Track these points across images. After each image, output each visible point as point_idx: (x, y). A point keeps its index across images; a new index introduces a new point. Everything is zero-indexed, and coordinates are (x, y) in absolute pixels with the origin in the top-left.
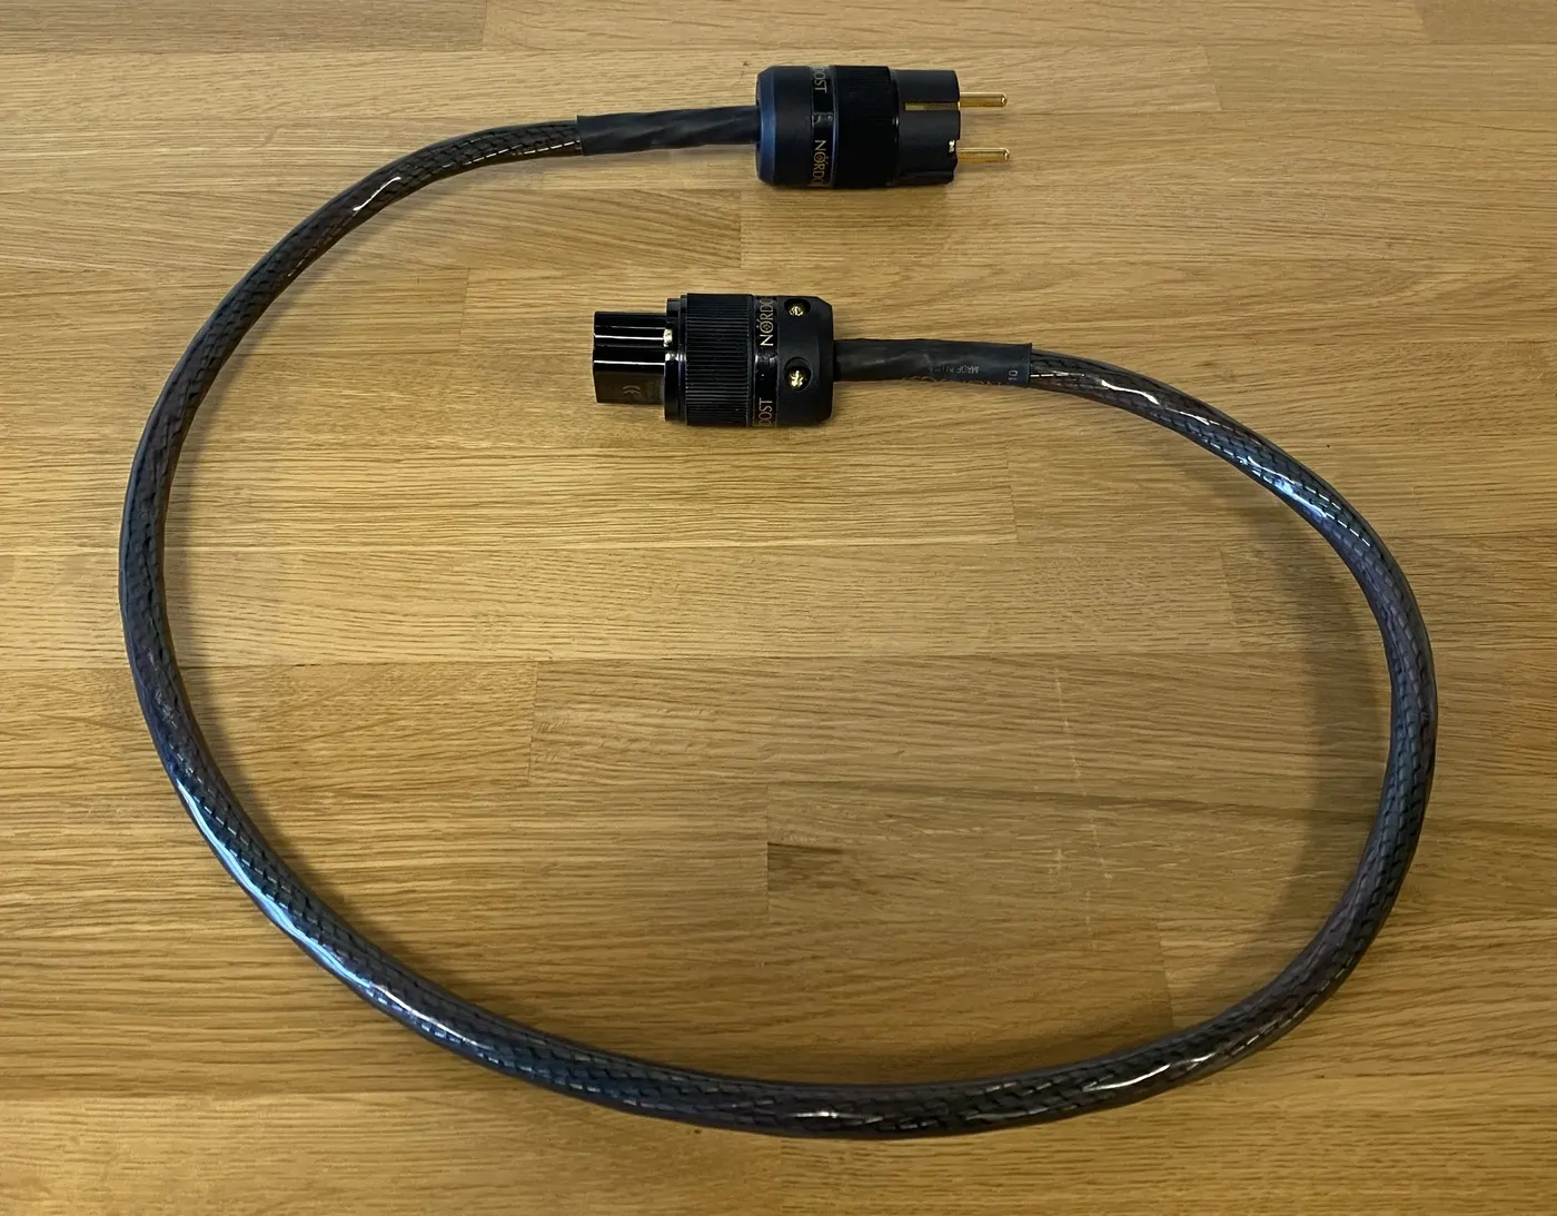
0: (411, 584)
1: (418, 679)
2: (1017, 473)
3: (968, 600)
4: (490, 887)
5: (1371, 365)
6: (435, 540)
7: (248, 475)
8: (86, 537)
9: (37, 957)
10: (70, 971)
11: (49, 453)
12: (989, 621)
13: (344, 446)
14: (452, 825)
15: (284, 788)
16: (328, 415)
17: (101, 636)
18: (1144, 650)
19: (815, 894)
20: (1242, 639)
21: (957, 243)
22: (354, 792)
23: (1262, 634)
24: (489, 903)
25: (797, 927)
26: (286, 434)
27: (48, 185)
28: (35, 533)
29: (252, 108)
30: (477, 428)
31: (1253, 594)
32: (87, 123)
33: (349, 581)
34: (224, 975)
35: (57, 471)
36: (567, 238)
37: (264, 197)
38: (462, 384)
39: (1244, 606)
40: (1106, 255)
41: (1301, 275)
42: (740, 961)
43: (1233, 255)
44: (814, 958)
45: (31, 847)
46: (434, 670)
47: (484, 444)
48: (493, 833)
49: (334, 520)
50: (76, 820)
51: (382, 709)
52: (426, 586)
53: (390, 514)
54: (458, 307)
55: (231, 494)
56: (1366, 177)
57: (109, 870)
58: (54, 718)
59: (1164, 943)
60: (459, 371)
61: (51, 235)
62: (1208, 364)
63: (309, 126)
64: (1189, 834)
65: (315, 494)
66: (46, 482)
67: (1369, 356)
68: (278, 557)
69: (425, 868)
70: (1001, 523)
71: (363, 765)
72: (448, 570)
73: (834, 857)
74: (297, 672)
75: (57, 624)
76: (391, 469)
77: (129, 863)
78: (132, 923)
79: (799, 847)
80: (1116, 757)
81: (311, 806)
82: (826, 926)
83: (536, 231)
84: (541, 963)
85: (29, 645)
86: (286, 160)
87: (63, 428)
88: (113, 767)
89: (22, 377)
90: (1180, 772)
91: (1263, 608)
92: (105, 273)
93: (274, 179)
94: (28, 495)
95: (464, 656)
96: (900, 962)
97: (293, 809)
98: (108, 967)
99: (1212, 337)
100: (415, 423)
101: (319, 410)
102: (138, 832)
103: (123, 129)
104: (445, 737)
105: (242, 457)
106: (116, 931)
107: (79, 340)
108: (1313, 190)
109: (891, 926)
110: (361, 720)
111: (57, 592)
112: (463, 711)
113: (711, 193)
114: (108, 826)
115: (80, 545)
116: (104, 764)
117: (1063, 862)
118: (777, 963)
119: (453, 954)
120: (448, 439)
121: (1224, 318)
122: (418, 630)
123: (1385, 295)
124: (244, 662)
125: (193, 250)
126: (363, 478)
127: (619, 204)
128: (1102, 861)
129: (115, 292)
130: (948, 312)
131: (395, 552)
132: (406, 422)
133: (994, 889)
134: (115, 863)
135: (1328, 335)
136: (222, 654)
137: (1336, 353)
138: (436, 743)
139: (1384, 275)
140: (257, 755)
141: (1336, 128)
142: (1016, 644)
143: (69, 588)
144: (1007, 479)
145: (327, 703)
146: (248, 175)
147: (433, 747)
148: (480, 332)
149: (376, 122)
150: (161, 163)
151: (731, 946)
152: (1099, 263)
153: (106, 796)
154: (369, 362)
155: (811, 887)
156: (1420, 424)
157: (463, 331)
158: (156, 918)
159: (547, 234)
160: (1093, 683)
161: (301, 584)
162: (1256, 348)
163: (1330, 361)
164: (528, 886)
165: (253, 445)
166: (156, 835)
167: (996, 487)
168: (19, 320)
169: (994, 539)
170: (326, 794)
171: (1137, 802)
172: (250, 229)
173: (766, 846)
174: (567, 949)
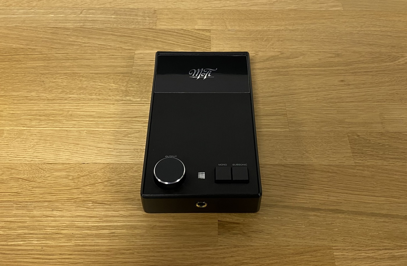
0: (116, 140)
1: (117, 168)
2: (289, 111)
3: (276, 148)
4: (137, 232)
5: (388, 82)
6: (123, 127)
7: (71, 107)
8: (25, 124)
9: (3, 251)
10: (12, 255)
11: (16, 100)
12: (281, 154)
13: (99, 99)
14: (126, 213)
15: (78, 201)
16: (95, 90)
17: (27, 154)
18: (327, 164)
19: (231, 237)
20: (355, 161)
21: (271, 45)
22: (98, 202)
23: (361, 160)
24: (136, 237)
25: (227, 247)
26: (82, 96)
27: (20, 25)
28: (11, 123)
29: (76, 5)
30: (136, 95)
31: (358, 148)
32: (31, 8)
33: (98, 139)
34: (58, 258)
35: (18, 105)
36: (162, 42)
37: (79, 29)
38: (132, 82)
39: (355, 151)
40: (312, 49)
41: (367, 56)
42: (209, 257)
43: (348, 50)
44: (232, 256)
45: (4, 217)
46: (122, 166)
47: (138, 100)
48: (138, 216)
49: (95, 121)
50: (17, 209)
51: (107, 177)
52: (120, 141)
53: (111, 119)
54: (132, 61)
55: (66, 113)
56: (384, 29)
57: (26, 224)
58: (13, 178)
59: (335, 254)
60: (132, 79)
61: (20, 38)
62: (342, 81)
63: (92, 10)
64: (341, 220)
65: (89, 113)
66: (15, 108)
67: (387, 80)
68: (79, 132)
69: (118, 226)
70: (285, 125)
71: (101, 194)
72: (127, 136)
73: (238, 225)
74: (83, 166)
75: (15, 150)
76: (112, 106)
77: (32, 222)
78: (32, 241)
79: (227, 222)
80: (319, 196)
81: (85, 206)
82: (235, 246)
83: (154, 40)
84: (151, 256)
85: (7, 156)
86: (86, 19)
87: (20, 93)
88: (29, 193)
89: (10, 78)
90: (337, 201)
91: (360, 152)
92: (34, 49)
93: (82, 24)
94: (8, 112)
95: (131, 162)
96: (257, 258)
97: (80, 207)
98: (24, 255)
99: (343, 73)
100: (119, 93)
101: (92, 89)
102: (35, 213)
103: (41, 9)
104: (125, 186)
105: (69, 102)
106: (27, 243)
107: (26, 68)
108: (369, 32)
109: (255, 247)
110: (101, 180)
111: (16, 141)
112: (130, 178)
113: (203, 30)
114: (26, 211)
115: (23, 127)
116: (26, 192)
117: (305, 228)
118: (221, 258)
119: (125, 253)
120: (128, 98)
121: (346, 68)
122: (118, 154)
123: (391, 62)
124: (68, 162)
125: (59, 43)
126: (105, 109)
127: (177, 33)
128: (316, 228)
129: (36, 55)
130: (268, 65)
131: (112, 131)
132: (116, 93)
133: (285, 236)
134: (28, 222)
135: (375, 73)
136: (62, 160)
137: (378, 79)
138: (122, 187)
139: (390, 56)
140: (70, 190)
141: (375, 15)
142: (289, 161)
143: (19, 139)
144: (286, 113)
145: (91, 175)
146: (75, 23)
147: (121, 189)
148: (138, 68)
149: (111, 9)
150: (51, 19)
151: (207, 252)
152: (311, 52)
153: (27, 202)
154: (107, 76)
155: (231, 234)
156: (402, 99)
157: (133, 67)
158: (39, 239)
159: (157, 41)
160: (312, 174)
161: (85, 140)
162: (356, 76)
163: (376, 81)
164: (147, 232)
165: (73, 99)
166: (40, 214)
167: (283, 115)
168: (10, 62)
169: (282, 130)
170: (90, 202)
171: (325, 210)
172: (76, 38)
173: (217, 221)
174: (159, 252)
